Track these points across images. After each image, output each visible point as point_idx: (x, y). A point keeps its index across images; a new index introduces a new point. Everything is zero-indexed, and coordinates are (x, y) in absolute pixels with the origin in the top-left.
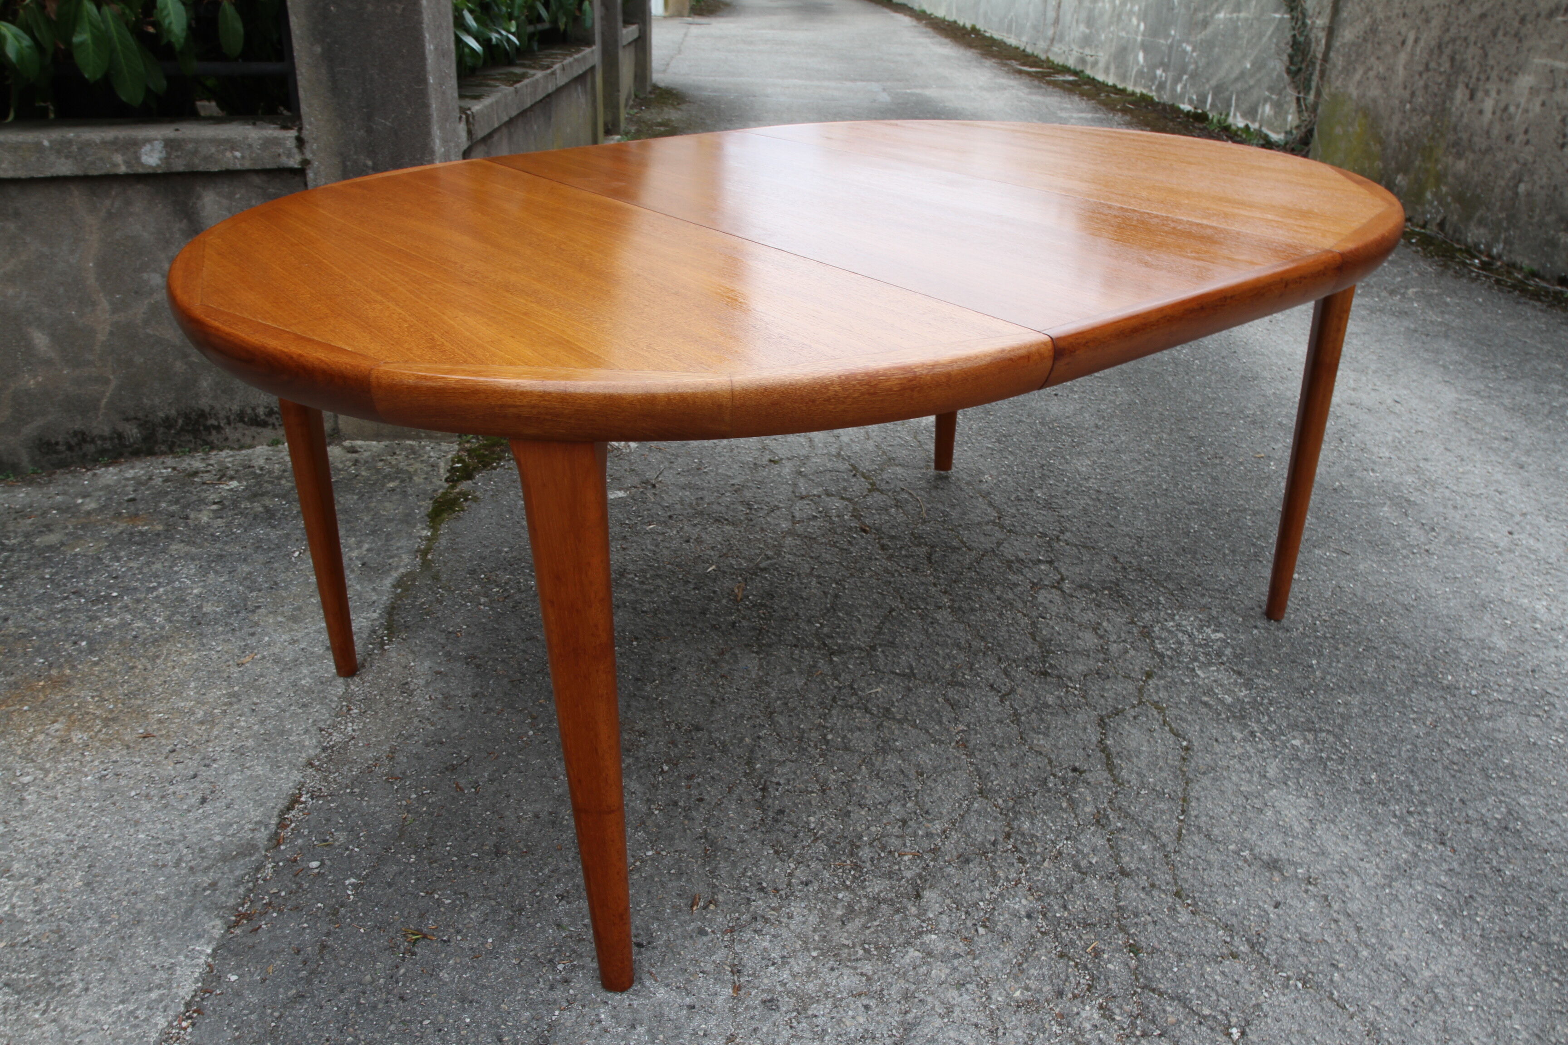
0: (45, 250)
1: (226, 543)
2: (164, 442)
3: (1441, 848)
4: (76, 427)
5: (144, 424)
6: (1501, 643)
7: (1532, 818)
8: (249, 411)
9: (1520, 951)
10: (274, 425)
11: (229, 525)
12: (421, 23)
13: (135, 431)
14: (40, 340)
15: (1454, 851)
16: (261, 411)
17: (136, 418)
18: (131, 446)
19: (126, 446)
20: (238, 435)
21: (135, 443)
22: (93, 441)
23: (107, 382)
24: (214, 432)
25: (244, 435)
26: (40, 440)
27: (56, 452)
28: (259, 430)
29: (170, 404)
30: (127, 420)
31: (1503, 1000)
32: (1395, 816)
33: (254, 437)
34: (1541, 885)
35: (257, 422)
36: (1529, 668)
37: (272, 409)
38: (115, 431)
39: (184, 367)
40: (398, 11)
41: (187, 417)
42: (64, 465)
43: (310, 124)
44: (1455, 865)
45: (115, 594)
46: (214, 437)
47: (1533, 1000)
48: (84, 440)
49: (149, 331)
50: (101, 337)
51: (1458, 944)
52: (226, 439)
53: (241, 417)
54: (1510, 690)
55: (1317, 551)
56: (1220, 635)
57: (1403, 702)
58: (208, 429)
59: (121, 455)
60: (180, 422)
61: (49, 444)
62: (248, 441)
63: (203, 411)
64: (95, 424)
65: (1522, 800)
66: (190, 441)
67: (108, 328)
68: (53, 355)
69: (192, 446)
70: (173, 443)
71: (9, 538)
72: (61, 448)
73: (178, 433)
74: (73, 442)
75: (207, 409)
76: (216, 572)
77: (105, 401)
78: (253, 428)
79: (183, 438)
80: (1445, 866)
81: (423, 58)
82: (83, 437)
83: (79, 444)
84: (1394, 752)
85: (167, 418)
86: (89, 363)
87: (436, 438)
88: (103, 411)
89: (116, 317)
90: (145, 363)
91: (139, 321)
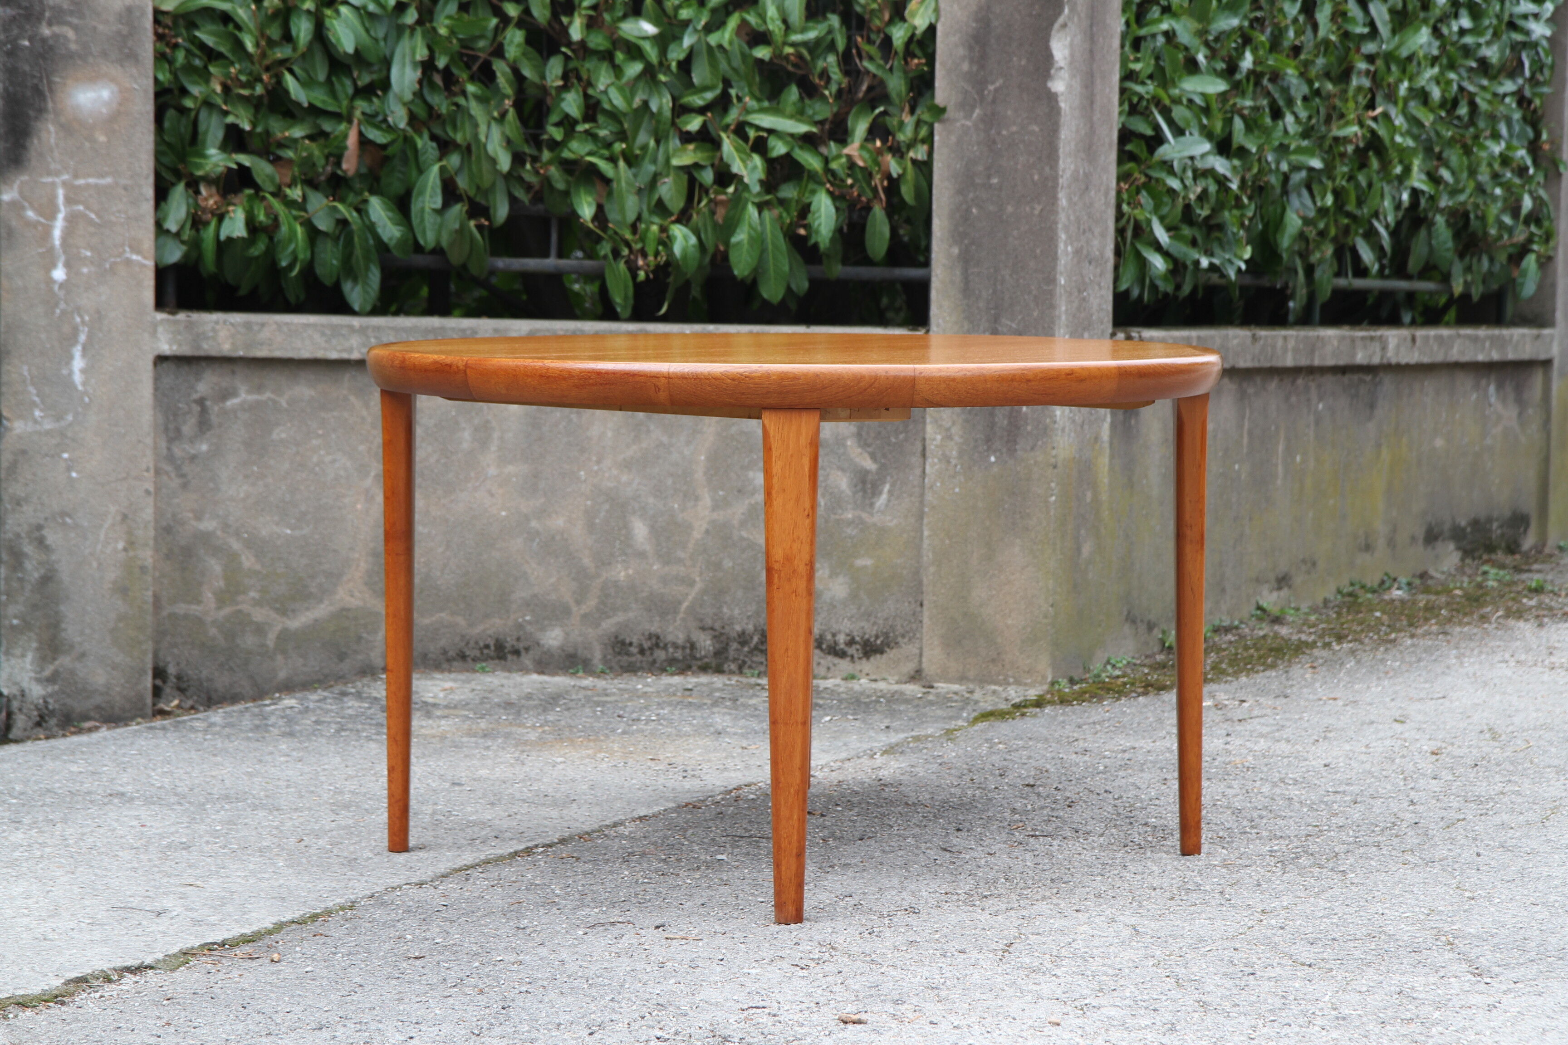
0: (665, 439)
2: (735, 660)
4: (653, 629)
5: (719, 636)
8: (829, 637)
10: (852, 656)
12: (1056, 223)
13: (709, 642)
14: (640, 530)
16: (841, 639)
17: (712, 629)
18: (701, 659)
19: (695, 658)
21: (705, 657)
22: (665, 648)
23: (692, 583)
25: (819, 664)
26: (616, 637)
27: (628, 654)
28: (837, 660)
29: (749, 617)
30: (703, 629)
33: (829, 668)
35: (836, 652)
37: (854, 639)
38: (689, 640)
40: (1036, 212)
41: (761, 635)
42: (631, 669)
43: (938, 326)
48: (657, 645)
49: (744, 534)
50: (697, 535)
53: (819, 643)
59: (689, 667)
60: (756, 639)
61: (623, 643)
64: (671, 629)
66: (762, 663)
67: (705, 526)
68: (648, 547)
69: (762, 668)
70: (744, 662)
72: (634, 650)
73: (751, 652)
74: (647, 644)
77: (685, 604)
78: (830, 658)
79: (755, 659)
81: (1055, 258)
82: (656, 641)
83: (651, 649)
85: (743, 633)
86: (680, 561)
87: (1026, 684)
88: (681, 615)
89: (715, 516)
90: (733, 568)
91: (735, 522)
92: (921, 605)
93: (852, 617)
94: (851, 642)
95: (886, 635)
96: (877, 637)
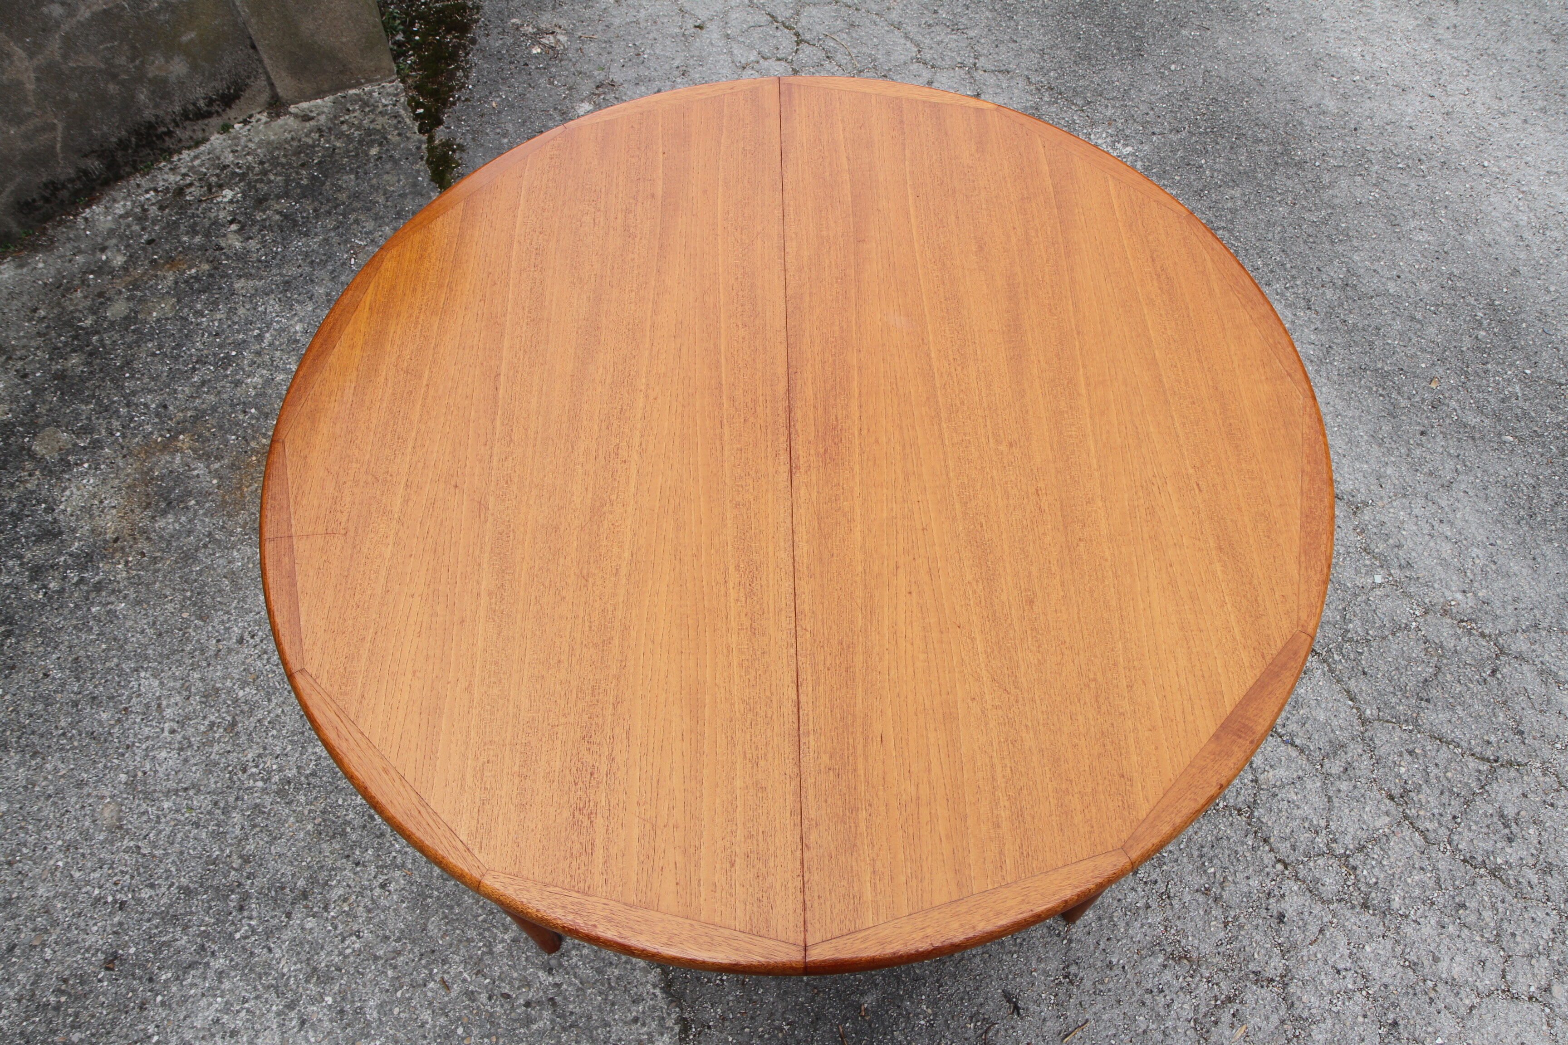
1: (279, 266)
2: (126, 164)
3: (1308, 312)
4: (44, 180)
5: (102, 154)
6: (1331, 104)
7: (1362, 271)
8: (191, 107)
9: (1360, 380)
10: (217, 112)
11: (263, 242)
13: (97, 163)
15: (1317, 313)
16: (201, 103)
17: (93, 152)
18: (98, 177)
19: (94, 180)
20: (189, 133)
21: (101, 174)
22: (64, 186)
23: (53, 127)
24: (167, 139)
25: (194, 131)
26: (18, 203)
27: (37, 209)
28: (206, 121)
29: (118, 127)
30: (86, 156)
31: (1353, 417)
32: (1277, 294)
33: (204, 130)
34: (1369, 326)
35: (202, 115)
36: (1353, 126)
37: (211, 98)
38: (79, 170)
39: (117, 87)
41: (137, 133)
42: (48, 217)
44: (1318, 324)
45: (234, 353)
46: (169, 143)
47: (1369, 413)
48: (57, 189)
49: (72, 64)
50: (30, 86)
51: (1325, 384)
52: (180, 141)
53: (185, 115)
54: (1341, 153)
55: (1184, 32)
56: (1129, 149)
57: (1269, 186)
58: (160, 137)
59: (93, 189)
60: (133, 140)
61: (27, 203)
62: (199, 135)
63: (150, 122)
64: (59, 170)
65: (1356, 258)
66: (149, 155)
67: (33, 75)
69: (152, 158)
70: (135, 161)
71: (80, 320)
72: (40, 203)
73: (135, 151)
74: (47, 194)
75: (153, 119)
76: (298, 301)
77: (59, 146)
78: (200, 122)
79: (142, 155)
80: (1313, 327)
82: (54, 186)
83: (53, 194)
84: (1270, 236)
85: (120, 140)
86: (30, 115)
87: (377, 80)
88: (61, 156)
89: (35, 62)
90: (80, 96)
91: (58, 58)
92: (254, 47)
93: (201, 83)
94: (210, 102)
95: (235, 83)
96: (229, 88)
